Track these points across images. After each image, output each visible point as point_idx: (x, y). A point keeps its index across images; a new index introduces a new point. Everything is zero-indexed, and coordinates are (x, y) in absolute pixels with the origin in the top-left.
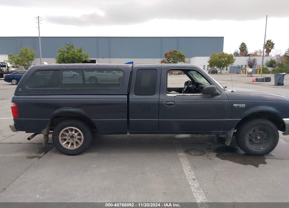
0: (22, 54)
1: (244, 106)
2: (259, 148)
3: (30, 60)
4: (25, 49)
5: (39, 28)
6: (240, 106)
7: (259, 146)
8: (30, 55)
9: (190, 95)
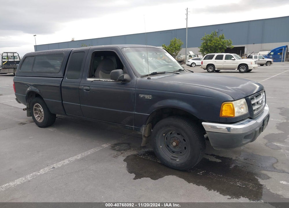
0: (171, 45)
1: (151, 98)
2: (175, 159)
3: (177, 50)
4: (174, 40)
5: (187, 19)
6: (146, 98)
7: (177, 156)
8: (178, 46)
9: (104, 81)
